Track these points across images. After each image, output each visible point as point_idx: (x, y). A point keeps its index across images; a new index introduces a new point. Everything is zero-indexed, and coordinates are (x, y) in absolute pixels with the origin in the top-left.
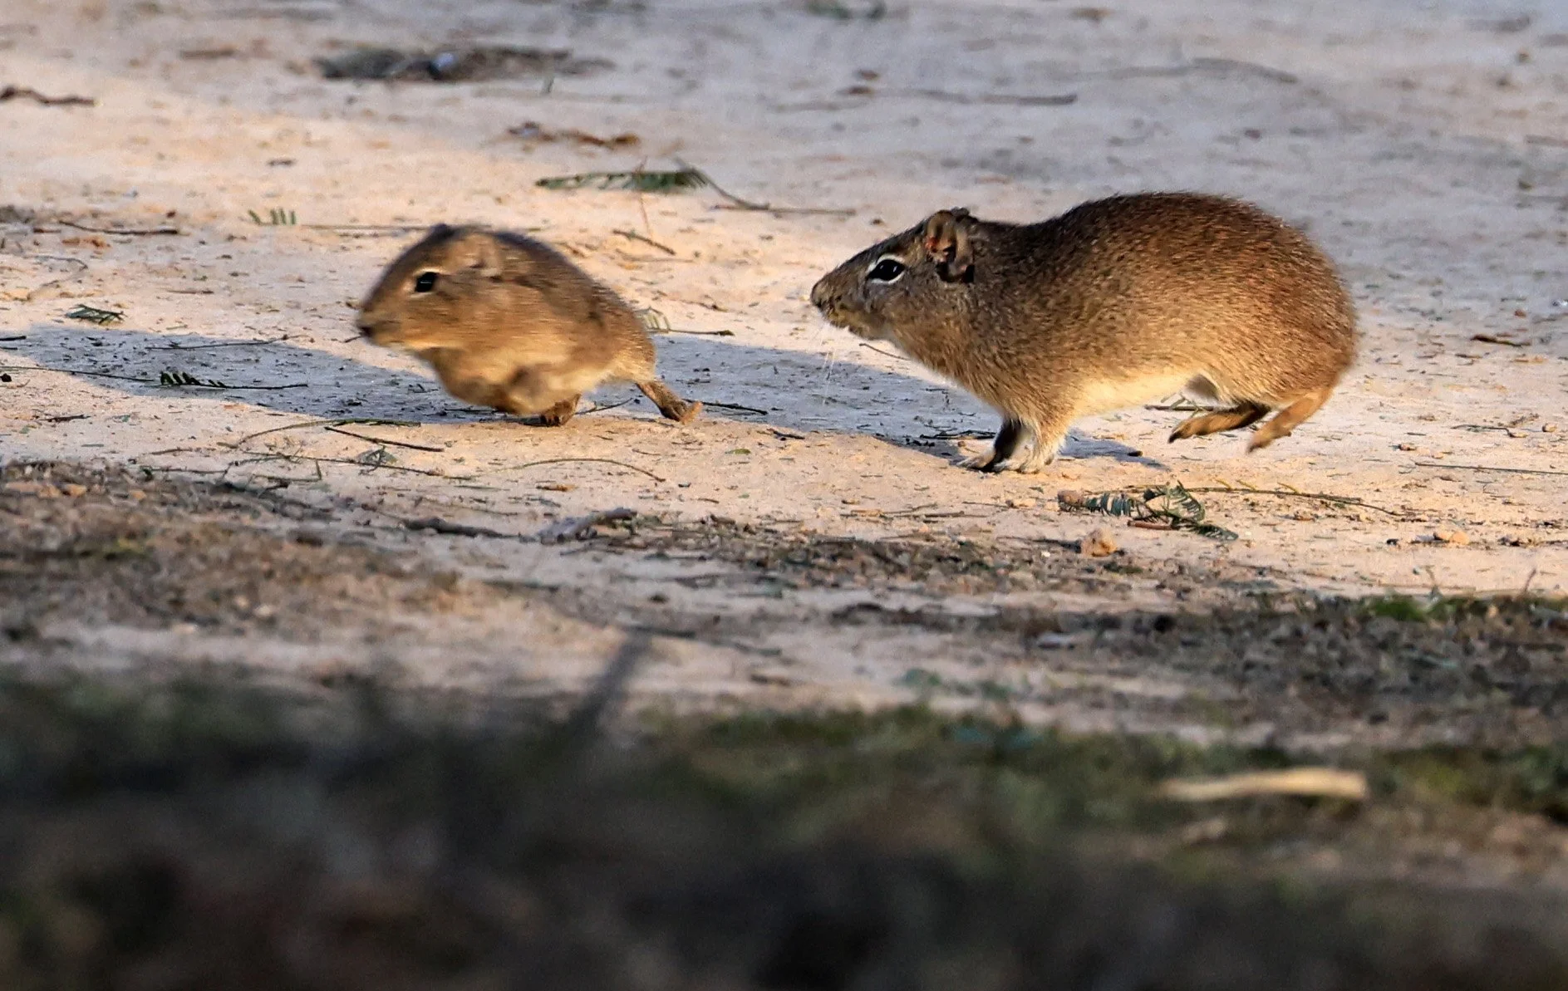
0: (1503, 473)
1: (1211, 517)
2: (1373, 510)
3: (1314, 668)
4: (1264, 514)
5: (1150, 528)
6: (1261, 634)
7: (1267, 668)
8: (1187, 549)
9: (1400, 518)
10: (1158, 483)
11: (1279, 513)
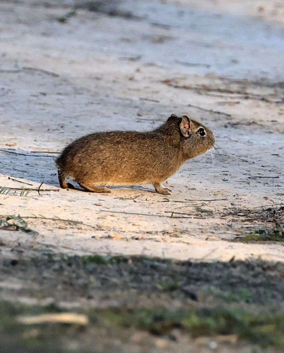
0: (132, 215)
1: (29, 227)
2: (86, 226)
3: (67, 280)
4: (48, 226)
5: (8, 230)
6: (48, 268)
7: (51, 279)
8: (21, 238)
9: (96, 229)
10: (11, 215)
11: (53, 226)
